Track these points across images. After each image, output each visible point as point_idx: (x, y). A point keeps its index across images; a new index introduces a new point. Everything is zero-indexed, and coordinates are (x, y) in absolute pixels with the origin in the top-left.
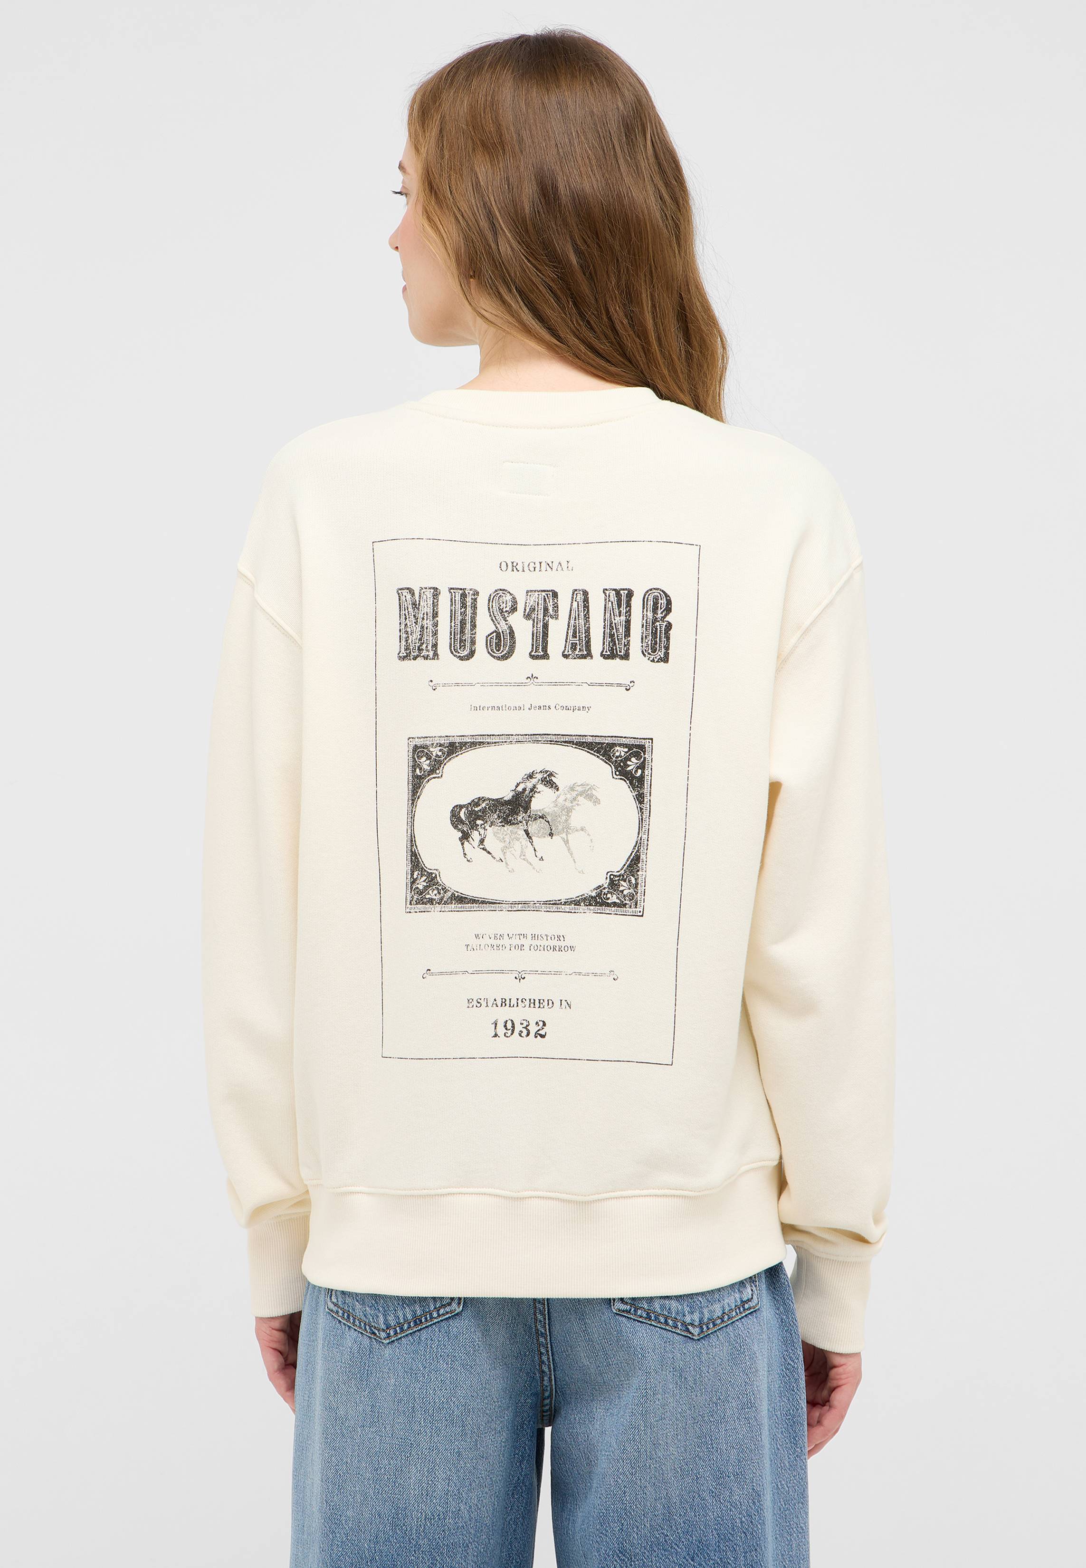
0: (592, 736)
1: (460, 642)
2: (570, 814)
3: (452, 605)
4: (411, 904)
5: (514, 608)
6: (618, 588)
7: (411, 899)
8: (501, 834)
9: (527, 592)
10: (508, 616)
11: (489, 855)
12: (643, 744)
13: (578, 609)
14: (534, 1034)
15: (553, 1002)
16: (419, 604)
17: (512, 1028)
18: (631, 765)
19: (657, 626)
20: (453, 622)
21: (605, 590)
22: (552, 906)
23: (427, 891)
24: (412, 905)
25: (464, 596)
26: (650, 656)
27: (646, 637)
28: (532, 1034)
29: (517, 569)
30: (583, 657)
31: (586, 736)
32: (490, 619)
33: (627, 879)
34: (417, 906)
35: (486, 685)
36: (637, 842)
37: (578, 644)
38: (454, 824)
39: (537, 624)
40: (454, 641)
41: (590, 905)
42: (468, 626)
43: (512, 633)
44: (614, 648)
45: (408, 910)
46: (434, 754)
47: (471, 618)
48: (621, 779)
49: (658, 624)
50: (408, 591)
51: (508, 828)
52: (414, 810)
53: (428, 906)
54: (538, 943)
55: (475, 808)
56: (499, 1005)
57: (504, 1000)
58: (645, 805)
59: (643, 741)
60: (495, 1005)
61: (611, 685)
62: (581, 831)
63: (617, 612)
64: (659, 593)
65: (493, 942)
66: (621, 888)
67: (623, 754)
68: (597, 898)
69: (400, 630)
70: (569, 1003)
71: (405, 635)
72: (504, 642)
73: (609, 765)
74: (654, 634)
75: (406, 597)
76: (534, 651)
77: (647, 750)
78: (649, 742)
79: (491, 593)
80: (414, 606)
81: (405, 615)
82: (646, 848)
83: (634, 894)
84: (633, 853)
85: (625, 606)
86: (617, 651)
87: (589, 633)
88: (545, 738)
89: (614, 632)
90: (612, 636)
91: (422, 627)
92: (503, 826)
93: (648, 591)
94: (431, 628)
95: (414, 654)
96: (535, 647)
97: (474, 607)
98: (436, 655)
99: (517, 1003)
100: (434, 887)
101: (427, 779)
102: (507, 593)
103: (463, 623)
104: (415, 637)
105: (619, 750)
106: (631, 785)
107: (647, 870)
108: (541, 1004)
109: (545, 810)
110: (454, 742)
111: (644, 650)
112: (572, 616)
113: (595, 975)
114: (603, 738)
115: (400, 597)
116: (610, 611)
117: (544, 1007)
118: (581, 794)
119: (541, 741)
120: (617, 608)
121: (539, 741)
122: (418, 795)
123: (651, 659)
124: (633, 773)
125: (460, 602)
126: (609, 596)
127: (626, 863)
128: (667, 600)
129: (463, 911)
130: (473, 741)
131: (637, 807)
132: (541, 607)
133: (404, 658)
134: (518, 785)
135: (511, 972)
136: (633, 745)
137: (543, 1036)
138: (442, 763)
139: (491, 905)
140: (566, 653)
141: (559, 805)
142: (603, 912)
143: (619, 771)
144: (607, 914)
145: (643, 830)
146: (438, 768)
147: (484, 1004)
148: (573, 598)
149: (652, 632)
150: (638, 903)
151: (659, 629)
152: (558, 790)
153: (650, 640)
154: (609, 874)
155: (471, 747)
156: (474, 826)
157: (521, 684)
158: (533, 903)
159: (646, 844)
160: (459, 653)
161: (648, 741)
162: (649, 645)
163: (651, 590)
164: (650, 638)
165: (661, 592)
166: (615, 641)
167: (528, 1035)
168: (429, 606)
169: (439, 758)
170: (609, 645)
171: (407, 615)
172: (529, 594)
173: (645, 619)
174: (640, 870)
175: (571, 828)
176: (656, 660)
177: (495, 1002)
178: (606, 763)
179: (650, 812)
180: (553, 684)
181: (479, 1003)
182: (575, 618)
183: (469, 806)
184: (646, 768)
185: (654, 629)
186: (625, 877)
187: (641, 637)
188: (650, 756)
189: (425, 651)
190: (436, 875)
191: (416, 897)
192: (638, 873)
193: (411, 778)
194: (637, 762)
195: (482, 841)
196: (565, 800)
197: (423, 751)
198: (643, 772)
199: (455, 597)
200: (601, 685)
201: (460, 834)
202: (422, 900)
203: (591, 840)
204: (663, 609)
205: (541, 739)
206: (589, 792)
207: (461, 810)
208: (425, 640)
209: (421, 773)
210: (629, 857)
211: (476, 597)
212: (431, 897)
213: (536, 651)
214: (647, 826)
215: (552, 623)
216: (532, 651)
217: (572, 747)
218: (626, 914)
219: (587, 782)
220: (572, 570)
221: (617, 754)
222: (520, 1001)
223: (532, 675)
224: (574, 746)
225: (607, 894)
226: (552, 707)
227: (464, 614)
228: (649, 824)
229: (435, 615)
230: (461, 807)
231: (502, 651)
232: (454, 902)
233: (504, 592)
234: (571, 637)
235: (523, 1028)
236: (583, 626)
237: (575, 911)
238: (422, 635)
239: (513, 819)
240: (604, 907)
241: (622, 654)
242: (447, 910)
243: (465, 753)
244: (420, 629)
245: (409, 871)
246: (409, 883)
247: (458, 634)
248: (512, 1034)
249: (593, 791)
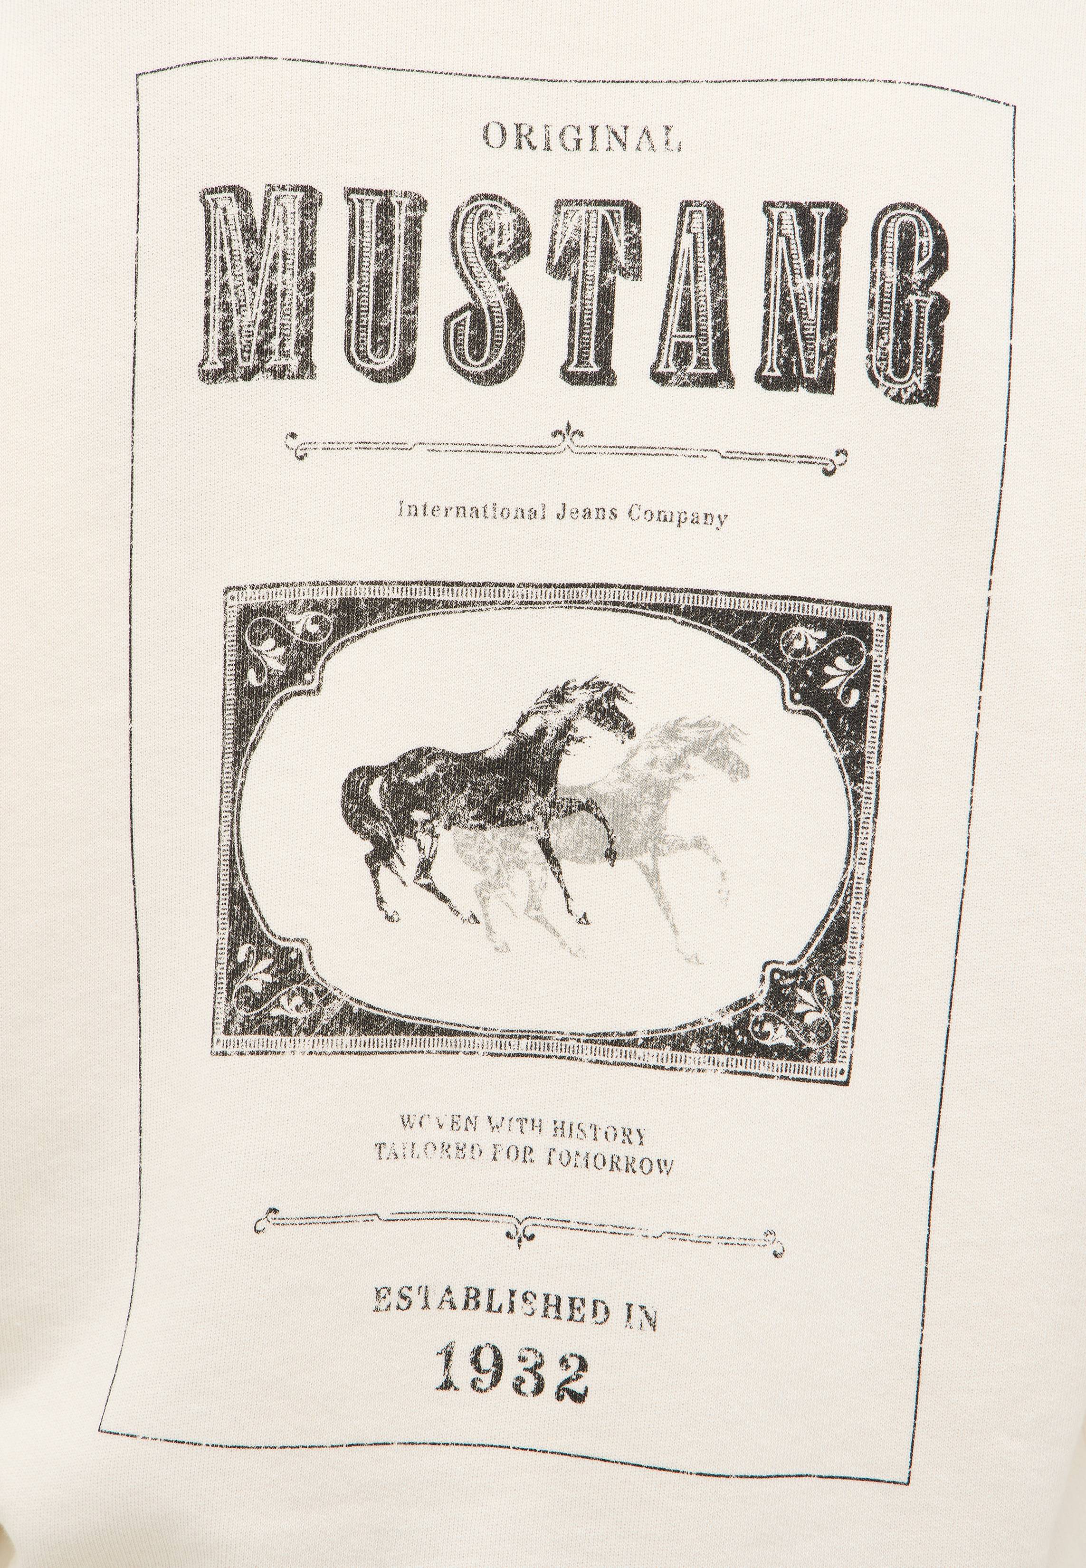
0: (730, 594)
1: (375, 333)
2: (665, 801)
3: (352, 234)
4: (227, 1031)
5: (522, 247)
6: (803, 199)
7: (230, 1018)
8: (476, 848)
9: (559, 204)
10: (505, 268)
11: (441, 903)
12: (867, 621)
13: (695, 252)
14: (556, 1390)
15: (606, 1308)
16: (264, 229)
17: (494, 1369)
18: (834, 677)
19: (909, 305)
20: (356, 279)
21: (767, 207)
22: (611, 1047)
23: (274, 999)
24: (229, 1034)
25: (386, 210)
26: (891, 385)
27: (880, 333)
28: (550, 1388)
29: (530, 143)
30: (709, 381)
31: (713, 593)
32: (455, 273)
33: (815, 983)
34: (245, 1037)
35: (443, 448)
36: (842, 884)
37: (695, 347)
38: (352, 817)
39: (584, 289)
40: (358, 331)
41: (718, 1050)
42: (397, 290)
43: (515, 312)
44: (794, 360)
45: (218, 1048)
46: (298, 629)
47: (405, 269)
48: (806, 713)
49: (912, 298)
50: (232, 195)
51: (495, 835)
52: (240, 781)
53: (276, 1038)
54: (572, 1144)
55: (408, 776)
56: (460, 1303)
57: (472, 1293)
58: (866, 785)
59: (867, 613)
60: (446, 1305)
61: (784, 458)
62: (695, 851)
63: (803, 264)
64: (916, 217)
65: (448, 1136)
66: (799, 1008)
67: (812, 645)
68: (737, 1032)
69: (207, 302)
70: (651, 1315)
71: (219, 315)
72: (493, 335)
73: (776, 673)
74: (902, 328)
75: (225, 210)
76: (575, 362)
77: (875, 637)
78: (881, 616)
79: (460, 204)
80: (247, 236)
81: (222, 259)
82: (863, 902)
83: (831, 1024)
84: (833, 915)
85: (823, 248)
86: (799, 369)
87: (726, 318)
88: (600, 595)
89: (792, 318)
90: (786, 327)
91: (271, 291)
92: (482, 828)
93: (884, 212)
94: (295, 294)
95: (245, 364)
96: (576, 351)
97: (414, 240)
98: (307, 367)
99: (512, 1303)
100: (294, 987)
101: (278, 697)
102: (502, 206)
103: (382, 282)
104: (248, 317)
105: (802, 633)
106: (831, 730)
107: (863, 960)
108: (576, 1311)
109: (596, 788)
110: (353, 600)
111: (874, 369)
112: (678, 271)
113: (727, 1241)
114: (760, 600)
115: (207, 212)
116: (783, 260)
117: (582, 1320)
118: (696, 748)
119: (587, 602)
120: (801, 255)
121: (583, 602)
122: (252, 739)
123: (893, 393)
124: (839, 697)
125: (374, 225)
126: (780, 221)
127: (814, 940)
128: (935, 236)
129: (371, 1053)
130: (404, 597)
131: (847, 789)
132: (595, 244)
133: (215, 377)
134: (523, 719)
135: (496, 1218)
136: (839, 622)
137: (578, 1398)
138: (320, 655)
139: (445, 1038)
140: (661, 369)
141: (635, 775)
142: (752, 1071)
143: (803, 692)
144: (762, 1076)
145: (859, 851)
146: (310, 666)
147: (418, 1301)
148: (680, 223)
149: (897, 321)
150: (839, 1048)
151: (914, 314)
152: (632, 734)
153: (891, 341)
154: (769, 968)
155: (398, 615)
156: (404, 827)
157: (540, 450)
158: (560, 1037)
159: (863, 891)
160: (369, 361)
161: (878, 613)
162: (887, 355)
163: (894, 207)
164: (892, 335)
165: (921, 216)
166: (796, 343)
167: (539, 1389)
168: (291, 236)
169: (311, 639)
170: (779, 351)
171: (228, 260)
172: (563, 209)
173: (878, 283)
174: (848, 960)
175: (668, 839)
176: (905, 396)
177: (447, 1298)
178: (767, 667)
179: (877, 804)
180: (625, 451)
181: (404, 1298)
182: (688, 277)
183: (393, 771)
184: (872, 687)
185: (902, 312)
186: (810, 977)
187: (866, 332)
188: (884, 655)
189: (276, 356)
190: (300, 955)
191: (243, 1012)
192: (842, 968)
193: (231, 696)
194: (848, 667)
195: (425, 867)
196: (652, 764)
197: (266, 623)
198: (864, 697)
199: (362, 212)
200: (755, 457)
201: (368, 847)
202: (259, 1022)
203: (723, 874)
204: (926, 260)
205: (588, 598)
206: (718, 745)
207: (370, 781)
208: (278, 325)
209: (260, 679)
210: (821, 926)
211: (419, 213)
212: (285, 1014)
213: (580, 363)
214: (869, 841)
215: (623, 287)
216: (568, 362)
217: (674, 620)
218: (808, 1077)
219: (713, 718)
220: (679, 150)
221: (798, 645)
222: (518, 1299)
223: (569, 426)
224: (679, 619)
225: (762, 1024)
226: (622, 513)
227: (385, 258)
228: (874, 837)
229: (307, 259)
230: (371, 772)
231: (489, 360)
232: (348, 1029)
233: (494, 203)
234: (676, 326)
235: (526, 1370)
236: (709, 298)
237: (673, 1065)
238: (269, 312)
239: (508, 809)
240: (753, 1058)
241: (814, 376)
242: (330, 1050)
243: (382, 630)
244: (263, 297)
245: (225, 944)
246: (224, 976)
247: (368, 311)
248: (494, 1384)
249: (730, 740)
